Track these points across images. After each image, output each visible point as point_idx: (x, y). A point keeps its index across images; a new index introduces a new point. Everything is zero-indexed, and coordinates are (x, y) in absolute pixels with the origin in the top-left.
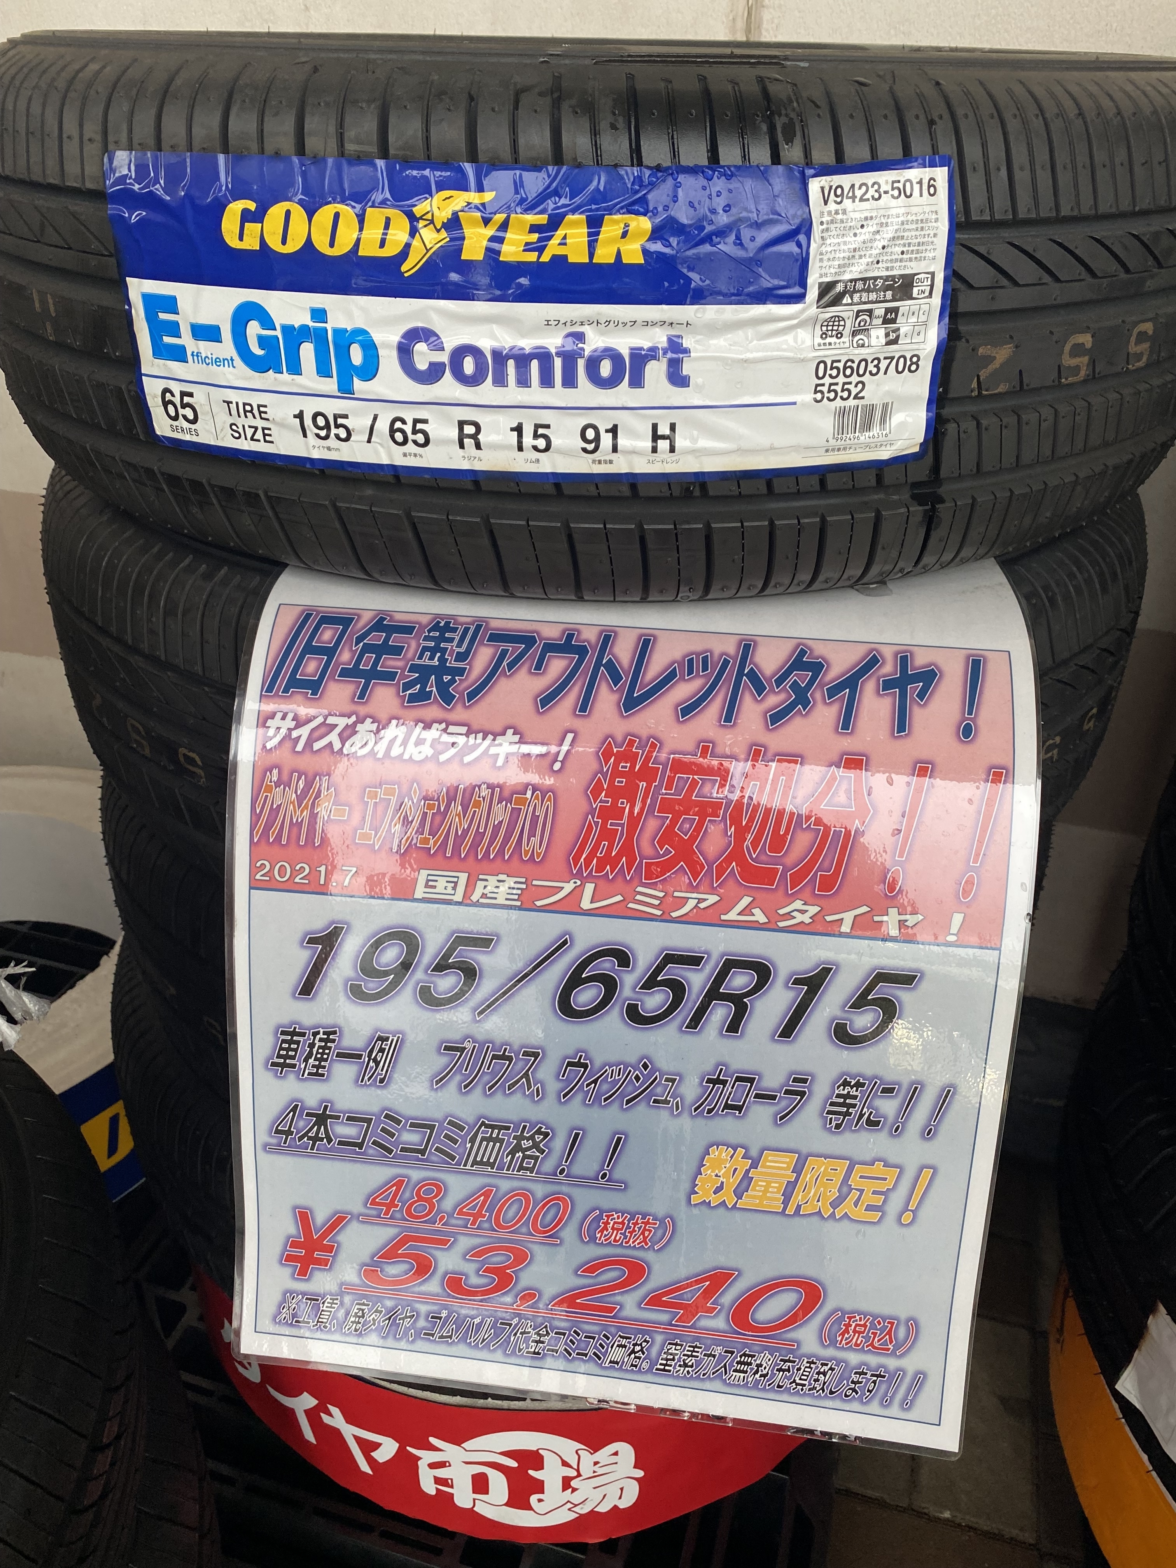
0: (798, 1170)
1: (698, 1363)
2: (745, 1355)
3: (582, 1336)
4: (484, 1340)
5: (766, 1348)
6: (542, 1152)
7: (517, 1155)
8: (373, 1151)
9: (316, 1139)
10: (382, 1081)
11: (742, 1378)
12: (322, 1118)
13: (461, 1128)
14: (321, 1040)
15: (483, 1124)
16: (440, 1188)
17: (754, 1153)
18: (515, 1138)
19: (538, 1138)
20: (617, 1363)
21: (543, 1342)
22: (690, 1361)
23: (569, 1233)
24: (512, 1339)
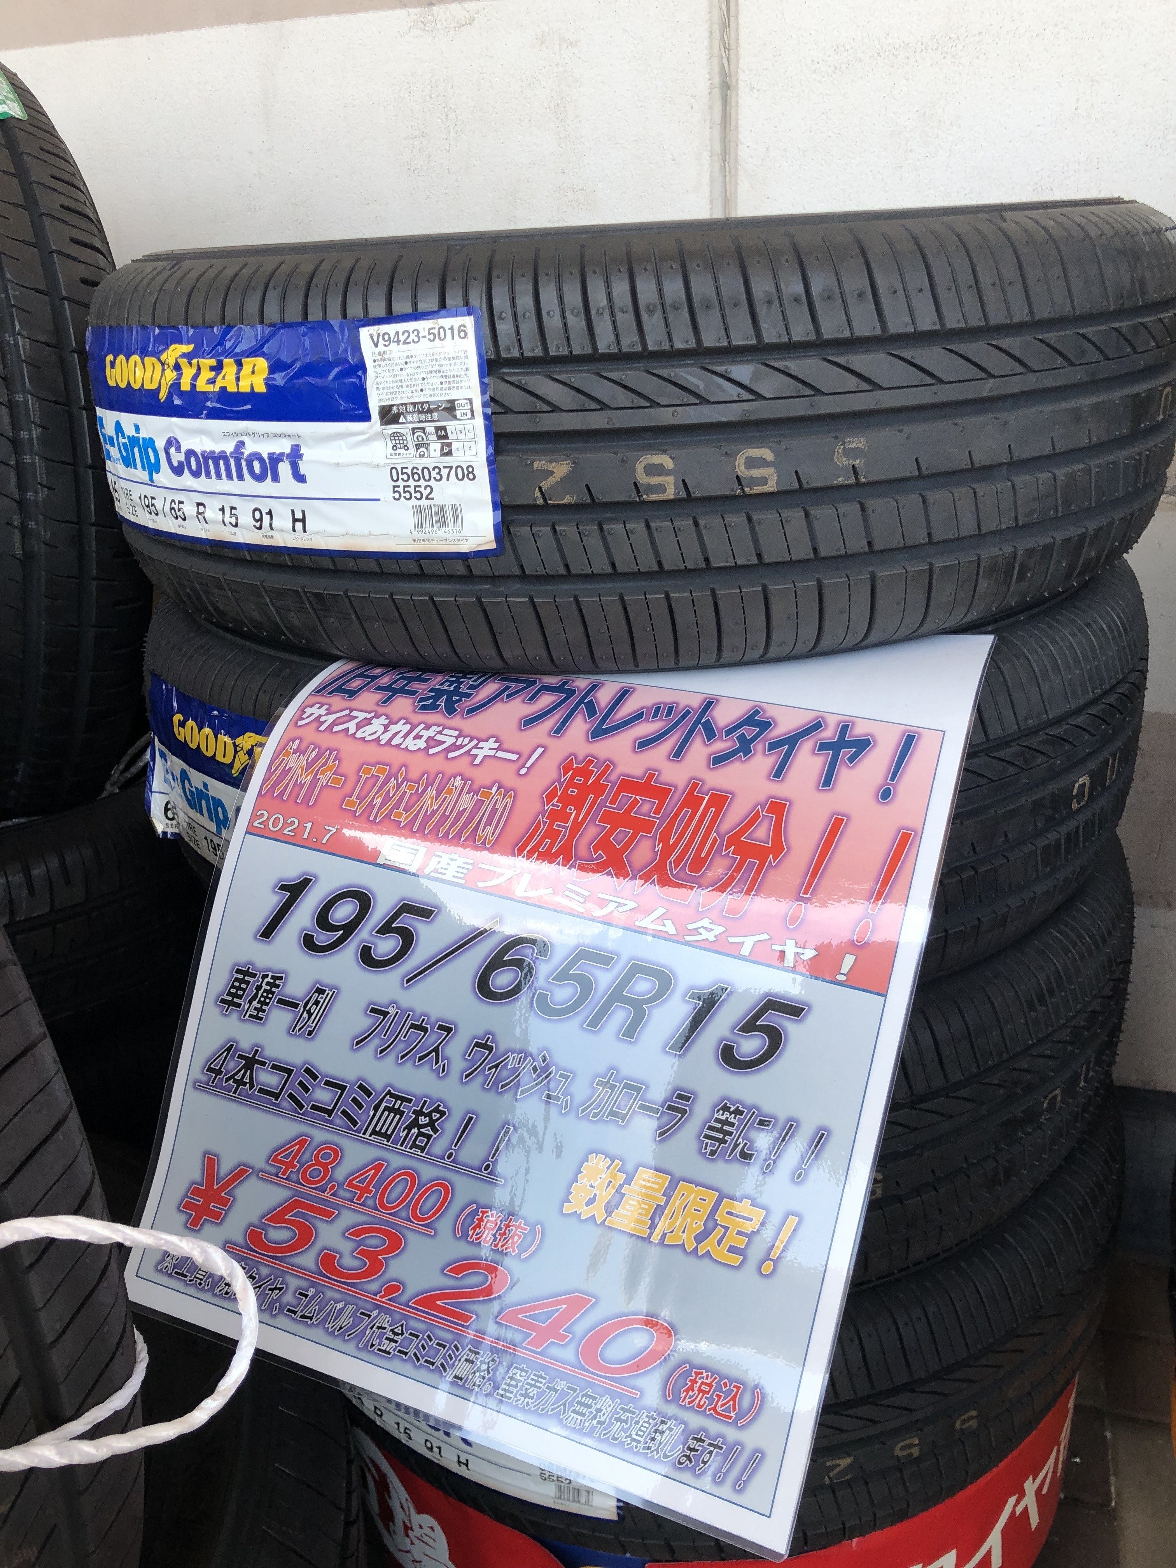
0: (668, 1194)
1: (540, 1395)
2: (586, 1395)
3: (434, 1342)
4: (341, 1328)
5: (608, 1391)
6: (435, 1131)
7: (413, 1131)
8: (287, 1103)
9: (240, 1083)
10: (310, 1033)
11: (579, 1421)
12: (251, 1062)
13: (369, 1094)
14: (268, 984)
15: (389, 1092)
16: (337, 1153)
17: (630, 1167)
18: (415, 1112)
19: (435, 1116)
20: (461, 1379)
21: (396, 1342)
22: (533, 1391)
23: (445, 1225)
24: (368, 1332)
